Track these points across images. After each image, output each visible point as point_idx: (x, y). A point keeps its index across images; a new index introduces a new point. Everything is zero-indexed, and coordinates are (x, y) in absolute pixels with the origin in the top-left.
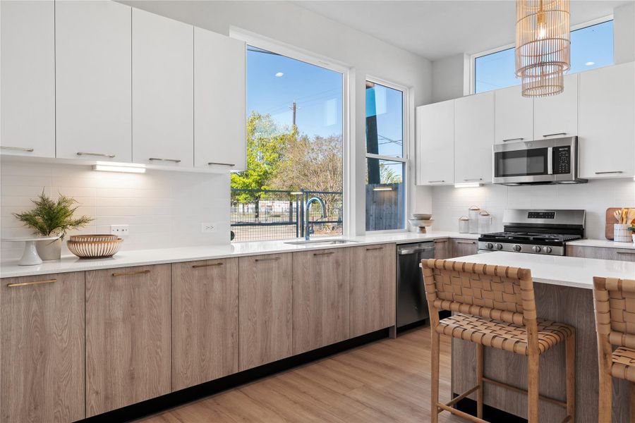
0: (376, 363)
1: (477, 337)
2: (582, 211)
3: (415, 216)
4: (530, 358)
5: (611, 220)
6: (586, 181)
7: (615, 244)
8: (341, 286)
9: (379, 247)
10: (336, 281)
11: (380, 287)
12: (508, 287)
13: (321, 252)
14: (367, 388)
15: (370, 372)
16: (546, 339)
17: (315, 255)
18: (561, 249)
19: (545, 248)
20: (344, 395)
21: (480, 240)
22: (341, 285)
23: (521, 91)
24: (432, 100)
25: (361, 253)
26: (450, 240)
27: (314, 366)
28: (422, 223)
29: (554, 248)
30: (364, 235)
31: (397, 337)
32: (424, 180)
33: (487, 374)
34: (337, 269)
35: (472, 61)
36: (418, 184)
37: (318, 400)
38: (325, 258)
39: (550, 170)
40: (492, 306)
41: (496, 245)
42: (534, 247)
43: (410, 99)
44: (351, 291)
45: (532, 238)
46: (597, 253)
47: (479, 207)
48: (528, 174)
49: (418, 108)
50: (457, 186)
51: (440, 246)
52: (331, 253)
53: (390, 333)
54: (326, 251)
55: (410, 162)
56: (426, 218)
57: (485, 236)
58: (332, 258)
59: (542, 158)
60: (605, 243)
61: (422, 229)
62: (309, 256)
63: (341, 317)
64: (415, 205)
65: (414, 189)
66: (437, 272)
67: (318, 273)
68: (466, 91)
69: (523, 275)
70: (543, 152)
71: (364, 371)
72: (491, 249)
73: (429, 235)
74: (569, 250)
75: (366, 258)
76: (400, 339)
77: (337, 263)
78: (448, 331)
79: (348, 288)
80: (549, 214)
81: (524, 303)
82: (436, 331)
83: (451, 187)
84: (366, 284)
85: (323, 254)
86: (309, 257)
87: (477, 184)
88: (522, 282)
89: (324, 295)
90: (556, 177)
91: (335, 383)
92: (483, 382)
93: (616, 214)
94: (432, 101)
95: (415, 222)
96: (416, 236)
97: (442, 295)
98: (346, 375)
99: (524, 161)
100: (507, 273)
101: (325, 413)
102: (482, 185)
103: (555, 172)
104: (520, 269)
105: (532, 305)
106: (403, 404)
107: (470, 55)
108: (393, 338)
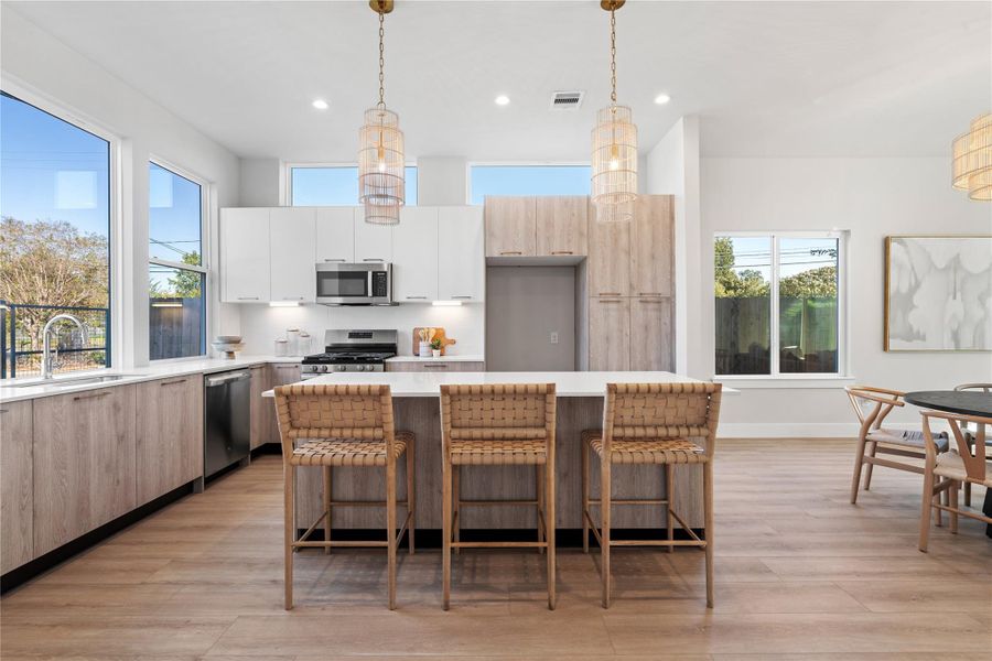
0: (183, 529)
1: (316, 459)
2: (395, 331)
3: (221, 338)
4: (388, 467)
5: (417, 339)
6: (398, 304)
7: (420, 359)
8: (121, 438)
9: (182, 379)
10: (114, 433)
11: (182, 431)
12: (369, 404)
13: (87, 394)
14: (177, 563)
15: (178, 542)
16: (398, 447)
17: (76, 399)
18: (381, 366)
19: (368, 366)
20: (142, 584)
21: (303, 362)
22: (123, 437)
23: (364, 217)
24: (240, 203)
25: (154, 390)
26: (268, 365)
27: (77, 563)
28: (230, 347)
29: (376, 366)
30: (147, 366)
31: (205, 488)
32: (231, 296)
33: (335, 497)
34: (115, 415)
35: (289, 172)
36: (223, 300)
37: (99, 606)
38: (95, 402)
39: (370, 293)
40: (351, 424)
41: (320, 367)
42: (358, 366)
43: (212, 198)
44: (139, 442)
45: (355, 358)
46: (410, 367)
47: (297, 328)
48: (340, 296)
49: (223, 210)
50: (272, 304)
51: (256, 373)
52: (105, 394)
53: (195, 487)
54: (96, 393)
55: (212, 274)
56: (236, 342)
57: (309, 358)
58: (106, 401)
59: (362, 281)
60: (412, 359)
61: (230, 354)
62: (66, 402)
63: (122, 482)
64: (220, 325)
65: (218, 306)
66: (293, 399)
67: (82, 426)
68: (282, 202)
69: (384, 390)
70: (363, 275)
71: (166, 543)
72: (315, 371)
73: (239, 361)
74: (388, 366)
75: (160, 395)
76: (211, 490)
77: (116, 407)
78: (304, 460)
79: (133, 441)
80: (368, 334)
81: (384, 416)
82: (291, 464)
83: (266, 306)
84: (161, 429)
85: (91, 397)
86: (64, 403)
87: (296, 304)
88: (383, 398)
89: (92, 455)
90: (375, 300)
91: (122, 574)
92: (331, 507)
93: (421, 334)
94: (240, 205)
95: (220, 346)
96: (221, 363)
97: (297, 423)
98: (139, 558)
99: (336, 282)
100: (369, 390)
101: (116, 618)
102: (301, 305)
103: (374, 295)
104: (381, 386)
105: (390, 418)
106: (235, 564)
107: (286, 163)
108: (199, 492)
